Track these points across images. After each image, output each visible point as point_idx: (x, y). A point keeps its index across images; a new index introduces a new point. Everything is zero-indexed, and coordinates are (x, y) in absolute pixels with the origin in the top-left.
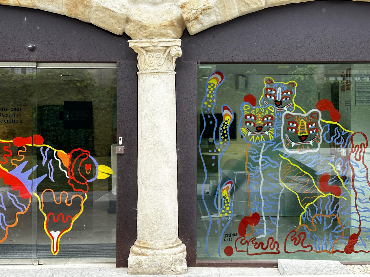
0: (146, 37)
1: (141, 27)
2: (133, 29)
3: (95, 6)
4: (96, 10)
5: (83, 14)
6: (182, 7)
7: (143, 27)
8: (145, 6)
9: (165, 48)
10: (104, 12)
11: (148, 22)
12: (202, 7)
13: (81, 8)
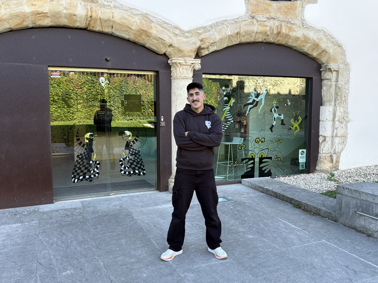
0: (180, 57)
1: (179, 51)
2: (173, 52)
3: (154, 36)
4: (153, 39)
5: (143, 40)
6: (201, 41)
7: (180, 51)
8: (182, 38)
9: (191, 64)
10: (158, 40)
11: (184, 48)
12: (212, 41)
13: (144, 37)
